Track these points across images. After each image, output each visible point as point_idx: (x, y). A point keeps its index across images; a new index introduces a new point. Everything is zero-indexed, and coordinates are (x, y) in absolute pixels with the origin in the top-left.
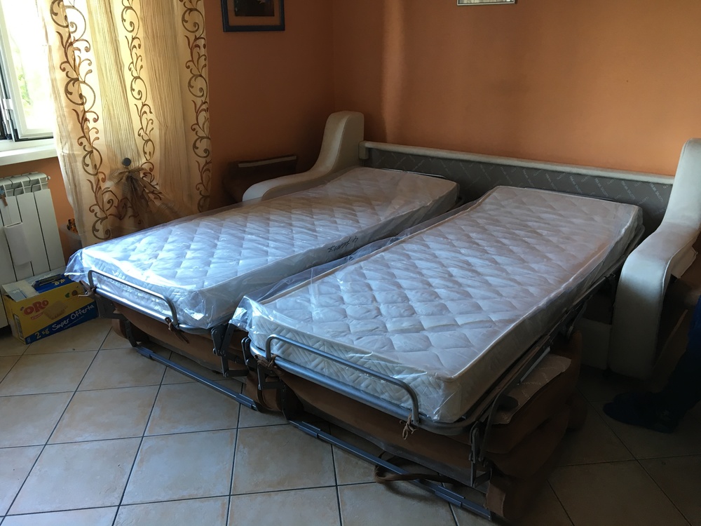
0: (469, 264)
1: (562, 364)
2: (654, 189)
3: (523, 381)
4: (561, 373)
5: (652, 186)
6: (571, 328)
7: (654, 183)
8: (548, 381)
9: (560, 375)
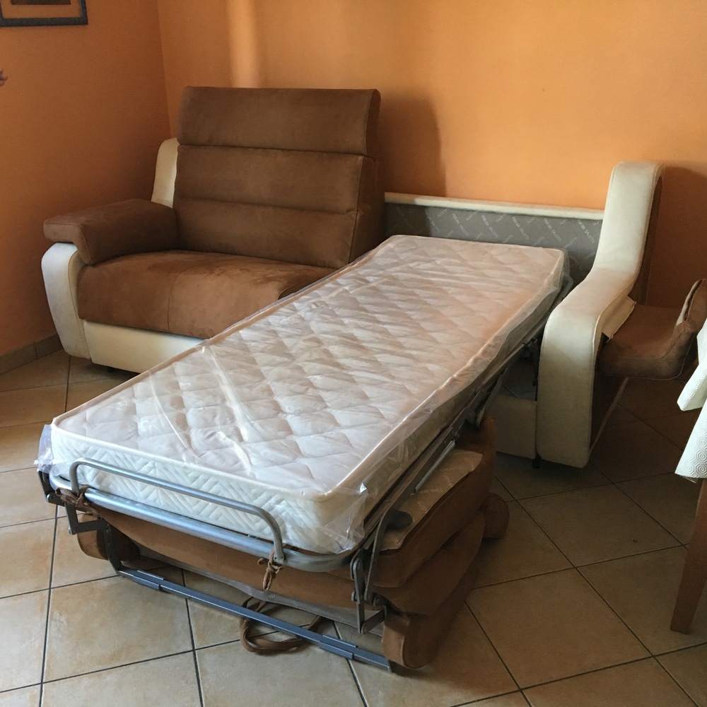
0: (353, 338)
1: (471, 461)
2: (583, 227)
3: (420, 490)
4: (470, 474)
5: (580, 223)
6: (482, 413)
7: (583, 220)
8: (451, 485)
9: (467, 476)
